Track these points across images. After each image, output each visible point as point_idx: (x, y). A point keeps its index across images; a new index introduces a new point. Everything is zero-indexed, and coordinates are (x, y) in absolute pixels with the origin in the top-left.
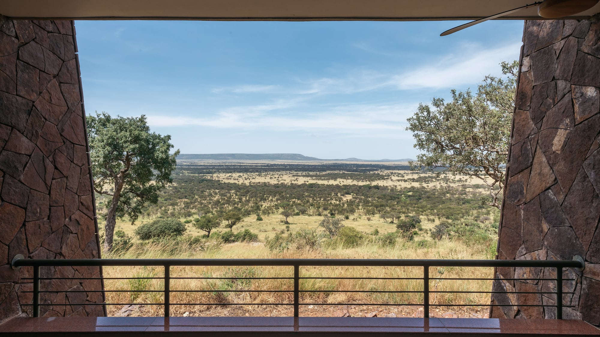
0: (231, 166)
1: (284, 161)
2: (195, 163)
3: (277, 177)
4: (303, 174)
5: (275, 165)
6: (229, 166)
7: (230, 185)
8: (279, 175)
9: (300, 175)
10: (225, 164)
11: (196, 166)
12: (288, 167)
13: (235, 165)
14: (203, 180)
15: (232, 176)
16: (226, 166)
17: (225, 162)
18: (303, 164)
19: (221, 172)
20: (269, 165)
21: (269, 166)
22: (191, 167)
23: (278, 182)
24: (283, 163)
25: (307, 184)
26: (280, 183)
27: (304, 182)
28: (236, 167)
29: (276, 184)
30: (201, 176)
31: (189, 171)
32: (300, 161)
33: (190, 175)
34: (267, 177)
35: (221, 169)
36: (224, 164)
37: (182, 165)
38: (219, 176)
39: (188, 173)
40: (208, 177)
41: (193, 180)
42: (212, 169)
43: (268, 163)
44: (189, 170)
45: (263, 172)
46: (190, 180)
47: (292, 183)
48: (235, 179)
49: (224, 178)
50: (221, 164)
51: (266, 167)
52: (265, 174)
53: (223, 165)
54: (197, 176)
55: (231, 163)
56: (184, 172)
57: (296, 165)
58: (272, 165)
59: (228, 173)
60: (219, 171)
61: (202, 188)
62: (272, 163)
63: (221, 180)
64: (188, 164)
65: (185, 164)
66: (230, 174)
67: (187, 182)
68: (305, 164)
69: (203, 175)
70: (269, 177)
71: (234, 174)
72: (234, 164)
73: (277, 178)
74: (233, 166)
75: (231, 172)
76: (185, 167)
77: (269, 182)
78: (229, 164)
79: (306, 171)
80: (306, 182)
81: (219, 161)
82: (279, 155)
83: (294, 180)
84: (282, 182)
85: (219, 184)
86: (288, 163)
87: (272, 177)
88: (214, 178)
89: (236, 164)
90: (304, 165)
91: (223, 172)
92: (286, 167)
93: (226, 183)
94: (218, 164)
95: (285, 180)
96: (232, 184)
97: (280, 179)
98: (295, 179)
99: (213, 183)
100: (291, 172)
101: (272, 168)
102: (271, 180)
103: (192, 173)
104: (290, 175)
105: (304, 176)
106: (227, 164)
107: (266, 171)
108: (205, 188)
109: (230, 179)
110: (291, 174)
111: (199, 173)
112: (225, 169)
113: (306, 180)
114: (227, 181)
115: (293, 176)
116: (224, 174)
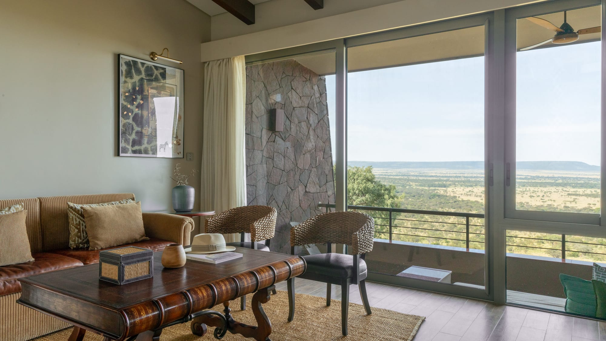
0: (472, 177)
1: (553, 171)
2: (424, 173)
3: (541, 195)
4: (586, 192)
5: (538, 177)
6: (469, 177)
7: (469, 204)
8: (545, 193)
9: (581, 193)
10: (463, 175)
11: (426, 176)
12: (560, 181)
13: (477, 177)
14: (434, 196)
15: (472, 191)
16: (464, 177)
17: (464, 172)
18: (586, 177)
19: (457, 185)
20: (529, 177)
21: (529, 179)
22: (421, 178)
23: (542, 204)
24: (551, 175)
25: (594, 208)
26: (545, 204)
27: (587, 206)
28: (478, 179)
29: (539, 206)
30: (431, 190)
31: (417, 184)
32: (581, 173)
33: (418, 189)
34: (525, 195)
35: (458, 181)
36: (461, 175)
37: (409, 175)
38: (455, 190)
39: (416, 185)
40: (441, 191)
41: (422, 194)
42: (446, 181)
43: (526, 174)
44: (418, 182)
45: (519, 188)
46: (419, 194)
47: (567, 205)
48: (477, 196)
49: (462, 194)
50: (458, 175)
51: (523, 181)
52: (521, 190)
53: (460, 177)
54: (426, 190)
55: (472, 174)
56: (411, 183)
57: (575, 178)
58: (533, 178)
59: (468, 186)
60: (455, 184)
61: (434, 205)
62: (534, 174)
63: (458, 196)
64: (416, 174)
65: (412, 174)
66: (470, 189)
67: (414, 196)
68: (590, 177)
69: (434, 188)
70: (529, 194)
71: (475, 188)
72: (475, 175)
73: (541, 197)
74: (475, 177)
75: (471, 186)
76: (412, 178)
77: (528, 203)
78: (469, 175)
79: (592, 187)
80: (591, 206)
81: (455, 171)
82: (544, 163)
83: (571, 202)
84: (550, 203)
85: (455, 202)
86: (561, 176)
87: (532, 194)
88: (449, 193)
89: (479, 175)
90: (588, 178)
91: (461, 186)
92: (557, 180)
93: (465, 201)
94: (455, 175)
95: (554, 201)
96: (472, 202)
97: (546, 199)
98: (572, 200)
99: (448, 200)
100: (565, 189)
101: (533, 181)
102: (531, 199)
103: (420, 186)
104: (563, 194)
105: (587, 196)
106: (466, 175)
107: (524, 186)
108: (436, 205)
109: (470, 195)
110: (566, 191)
111: (429, 186)
112: (464, 182)
113: (592, 202)
114: (465, 198)
115: (569, 194)
116: (462, 188)
